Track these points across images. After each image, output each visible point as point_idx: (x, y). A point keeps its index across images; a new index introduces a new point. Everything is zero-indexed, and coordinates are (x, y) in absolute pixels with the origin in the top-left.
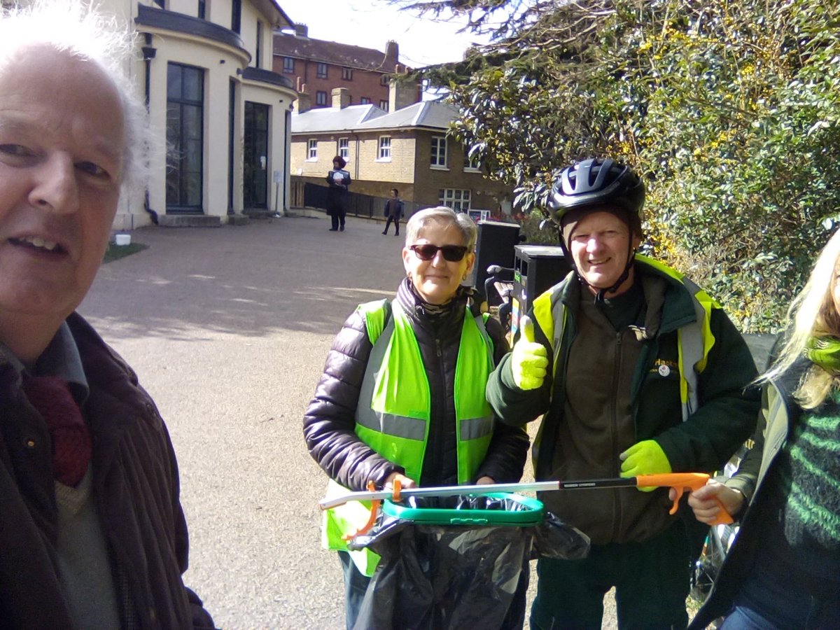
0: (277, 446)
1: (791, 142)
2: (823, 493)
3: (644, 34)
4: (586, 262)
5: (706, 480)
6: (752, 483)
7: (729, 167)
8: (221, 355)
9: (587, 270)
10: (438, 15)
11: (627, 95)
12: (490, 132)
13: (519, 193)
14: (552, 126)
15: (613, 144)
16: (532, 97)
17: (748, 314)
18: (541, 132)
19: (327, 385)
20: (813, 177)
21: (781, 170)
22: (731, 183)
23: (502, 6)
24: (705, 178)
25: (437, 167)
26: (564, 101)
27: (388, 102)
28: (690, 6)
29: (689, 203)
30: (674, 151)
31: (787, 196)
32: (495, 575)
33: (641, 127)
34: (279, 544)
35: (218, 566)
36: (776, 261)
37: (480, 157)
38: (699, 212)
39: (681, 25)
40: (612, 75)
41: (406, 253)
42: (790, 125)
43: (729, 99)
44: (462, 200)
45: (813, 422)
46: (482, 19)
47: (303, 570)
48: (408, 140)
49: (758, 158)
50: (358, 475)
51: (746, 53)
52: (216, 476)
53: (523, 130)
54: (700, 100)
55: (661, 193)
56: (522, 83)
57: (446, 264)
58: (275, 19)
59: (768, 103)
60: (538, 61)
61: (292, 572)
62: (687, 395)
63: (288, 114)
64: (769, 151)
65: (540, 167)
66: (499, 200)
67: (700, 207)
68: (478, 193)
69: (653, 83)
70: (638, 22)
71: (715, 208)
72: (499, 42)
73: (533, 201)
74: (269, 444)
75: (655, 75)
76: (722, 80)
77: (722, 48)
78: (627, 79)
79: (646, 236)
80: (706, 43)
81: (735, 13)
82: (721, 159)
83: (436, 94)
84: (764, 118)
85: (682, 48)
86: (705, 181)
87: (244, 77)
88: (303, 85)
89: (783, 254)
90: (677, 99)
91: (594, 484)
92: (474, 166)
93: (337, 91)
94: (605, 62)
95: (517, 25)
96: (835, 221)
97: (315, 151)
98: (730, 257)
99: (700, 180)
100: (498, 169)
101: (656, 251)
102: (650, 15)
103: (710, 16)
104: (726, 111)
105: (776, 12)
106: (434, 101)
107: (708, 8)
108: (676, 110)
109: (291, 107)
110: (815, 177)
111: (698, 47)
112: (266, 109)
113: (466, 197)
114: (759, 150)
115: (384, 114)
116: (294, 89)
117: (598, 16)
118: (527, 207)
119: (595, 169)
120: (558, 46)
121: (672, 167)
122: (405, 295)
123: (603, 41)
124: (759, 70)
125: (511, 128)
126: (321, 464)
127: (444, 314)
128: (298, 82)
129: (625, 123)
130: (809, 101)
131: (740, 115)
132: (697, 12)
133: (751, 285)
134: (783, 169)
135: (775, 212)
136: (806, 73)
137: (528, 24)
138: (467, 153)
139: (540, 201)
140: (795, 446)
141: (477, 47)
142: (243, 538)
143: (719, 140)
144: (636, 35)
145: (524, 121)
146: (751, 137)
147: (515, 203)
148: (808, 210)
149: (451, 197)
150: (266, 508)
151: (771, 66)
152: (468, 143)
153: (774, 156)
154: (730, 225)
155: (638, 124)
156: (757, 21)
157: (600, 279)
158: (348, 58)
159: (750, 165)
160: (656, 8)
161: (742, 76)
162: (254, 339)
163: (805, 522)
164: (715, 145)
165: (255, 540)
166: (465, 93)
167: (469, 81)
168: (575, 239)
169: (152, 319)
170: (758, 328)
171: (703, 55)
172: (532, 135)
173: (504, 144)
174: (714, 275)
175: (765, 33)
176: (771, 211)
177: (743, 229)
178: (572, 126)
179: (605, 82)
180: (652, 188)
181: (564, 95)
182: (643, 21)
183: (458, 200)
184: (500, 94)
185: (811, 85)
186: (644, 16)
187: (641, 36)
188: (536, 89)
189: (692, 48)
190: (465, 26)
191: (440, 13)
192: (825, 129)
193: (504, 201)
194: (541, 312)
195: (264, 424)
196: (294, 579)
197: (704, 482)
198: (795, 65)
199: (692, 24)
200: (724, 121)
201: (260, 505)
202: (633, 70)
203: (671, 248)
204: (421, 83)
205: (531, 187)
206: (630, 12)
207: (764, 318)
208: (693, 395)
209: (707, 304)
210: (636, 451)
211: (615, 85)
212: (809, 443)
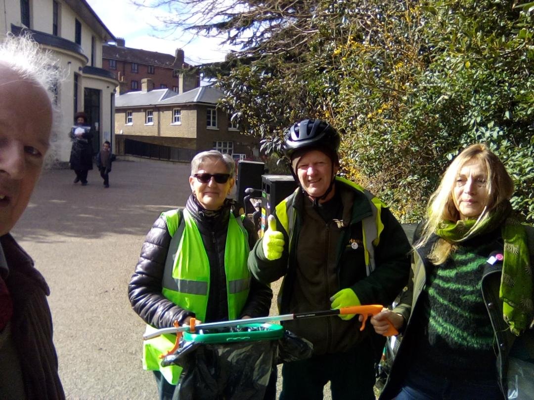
0: (111, 309)
1: (426, 108)
2: (449, 315)
3: (336, 45)
4: (307, 182)
5: (381, 309)
6: (408, 310)
7: (389, 124)
8: (72, 251)
9: (307, 186)
10: (208, 33)
11: (327, 83)
12: (244, 105)
13: (263, 143)
14: (282, 101)
15: (319, 112)
16: (269, 84)
17: (404, 213)
18: (275, 105)
19: (143, 264)
20: (440, 129)
21: (420, 125)
22: (390, 134)
23: (249, 27)
24: (375, 131)
25: (211, 127)
26: (289, 86)
27: (178, 87)
28: (364, 27)
29: (365, 147)
30: (356, 116)
31: (425, 141)
32: (256, 373)
33: (336, 101)
34: (114, 371)
35: (75, 387)
36: (419, 180)
37: (238, 121)
38: (372, 152)
39: (358, 38)
40: (318, 70)
41: (191, 179)
42: (425, 98)
43: (388, 84)
44: (228, 148)
45: (440, 273)
46: (236, 35)
47: (131, 387)
48: (192, 111)
49: (406, 118)
50: (166, 320)
51: (398, 55)
52: (71, 329)
53: (264, 104)
54: (371, 85)
55: (349, 141)
56: (263, 75)
57: (217, 185)
58: (103, 35)
59: (412, 85)
60: (272, 61)
61: (124, 388)
62: (368, 260)
63: (112, 95)
64: (413, 114)
65: (276, 127)
66: (251, 147)
67: (372, 150)
68: (238, 143)
69: (342, 75)
70: (332, 37)
71: (381, 149)
72: (248, 50)
73: (272, 148)
74: (105, 308)
75: (343, 69)
76: (384, 72)
77: (383, 52)
78: (327, 72)
79: (341, 168)
80: (374, 49)
81: (391, 31)
82: (384, 120)
83: (209, 82)
84: (410, 94)
85: (359, 53)
86: (375, 133)
87: (84, 72)
88: (122, 77)
89: (423, 176)
90: (356, 85)
91: (314, 315)
92: (235, 127)
93: (145, 80)
94: (313, 62)
95: (259, 39)
96: (454, 155)
97: (131, 119)
98: (392, 179)
99: (372, 133)
100: (250, 129)
101: (348, 177)
102: (340, 32)
103: (376, 32)
104: (387, 91)
105: (415, 30)
106: (207, 86)
107: (375, 28)
108: (356, 91)
109: (115, 91)
110: (442, 129)
111: (369, 52)
112: (98, 92)
113: (230, 146)
114: (407, 113)
115: (176, 95)
116: (116, 79)
117: (308, 33)
118: (268, 151)
119: (310, 125)
120: (284, 52)
121: (355, 126)
122: (191, 205)
123: (311, 49)
124: (406, 65)
125: (257, 103)
126: (141, 315)
127: (216, 216)
128: (119, 75)
129: (326, 99)
130: (436, 83)
131: (395, 93)
132: (369, 30)
133: (405, 195)
134: (422, 124)
135: (418, 151)
136: (434, 66)
137: (265, 39)
138: (230, 119)
139: (277, 147)
140: (431, 288)
141: (234, 53)
142: (90, 368)
143: (383, 108)
144: (331, 45)
145: (265, 98)
146: (402, 106)
147: (261, 149)
148: (438, 149)
149: (220, 146)
150: (105, 349)
151: (413, 63)
152: (230, 112)
153: (416, 117)
154: (391, 160)
155: (333, 99)
156: (404, 36)
157: (315, 191)
158: (152, 60)
159: (402, 123)
160: (343, 28)
161: (396, 69)
162: (94, 240)
163: (440, 333)
164: (380, 111)
165: (98, 369)
166: (227, 81)
167: (229, 74)
168: (299, 168)
169: (26, 230)
170: (410, 221)
171: (372, 57)
172: (269, 107)
173: (252, 113)
174: (383, 190)
175: (409, 42)
176: (415, 150)
177: (399, 162)
178: (294, 102)
179: (313, 74)
180: (344, 138)
181: (288, 82)
182: (336, 36)
183: (225, 148)
184: (249, 82)
185: (437, 73)
186: (336, 33)
187: (334, 46)
188: (271, 79)
189: (366, 52)
190: (225, 40)
191: (210, 32)
192: (446, 100)
193: (254, 148)
194: (280, 213)
195: (102, 295)
196: (125, 392)
197: (380, 310)
198: (427, 62)
199: (366, 38)
200: (386, 97)
201: (101, 347)
202: (330, 66)
203: (356, 174)
204: (199, 75)
205: (270, 139)
206: (327, 31)
207: (414, 215)
208: (372, 260)
209: (378, 206)
210: (339, 295)
211: (320, 76)
212: (439, 286)
